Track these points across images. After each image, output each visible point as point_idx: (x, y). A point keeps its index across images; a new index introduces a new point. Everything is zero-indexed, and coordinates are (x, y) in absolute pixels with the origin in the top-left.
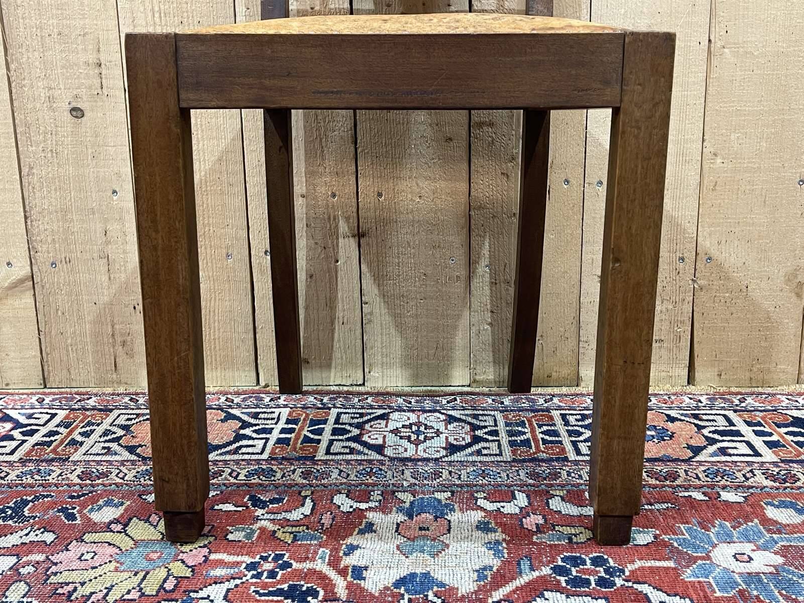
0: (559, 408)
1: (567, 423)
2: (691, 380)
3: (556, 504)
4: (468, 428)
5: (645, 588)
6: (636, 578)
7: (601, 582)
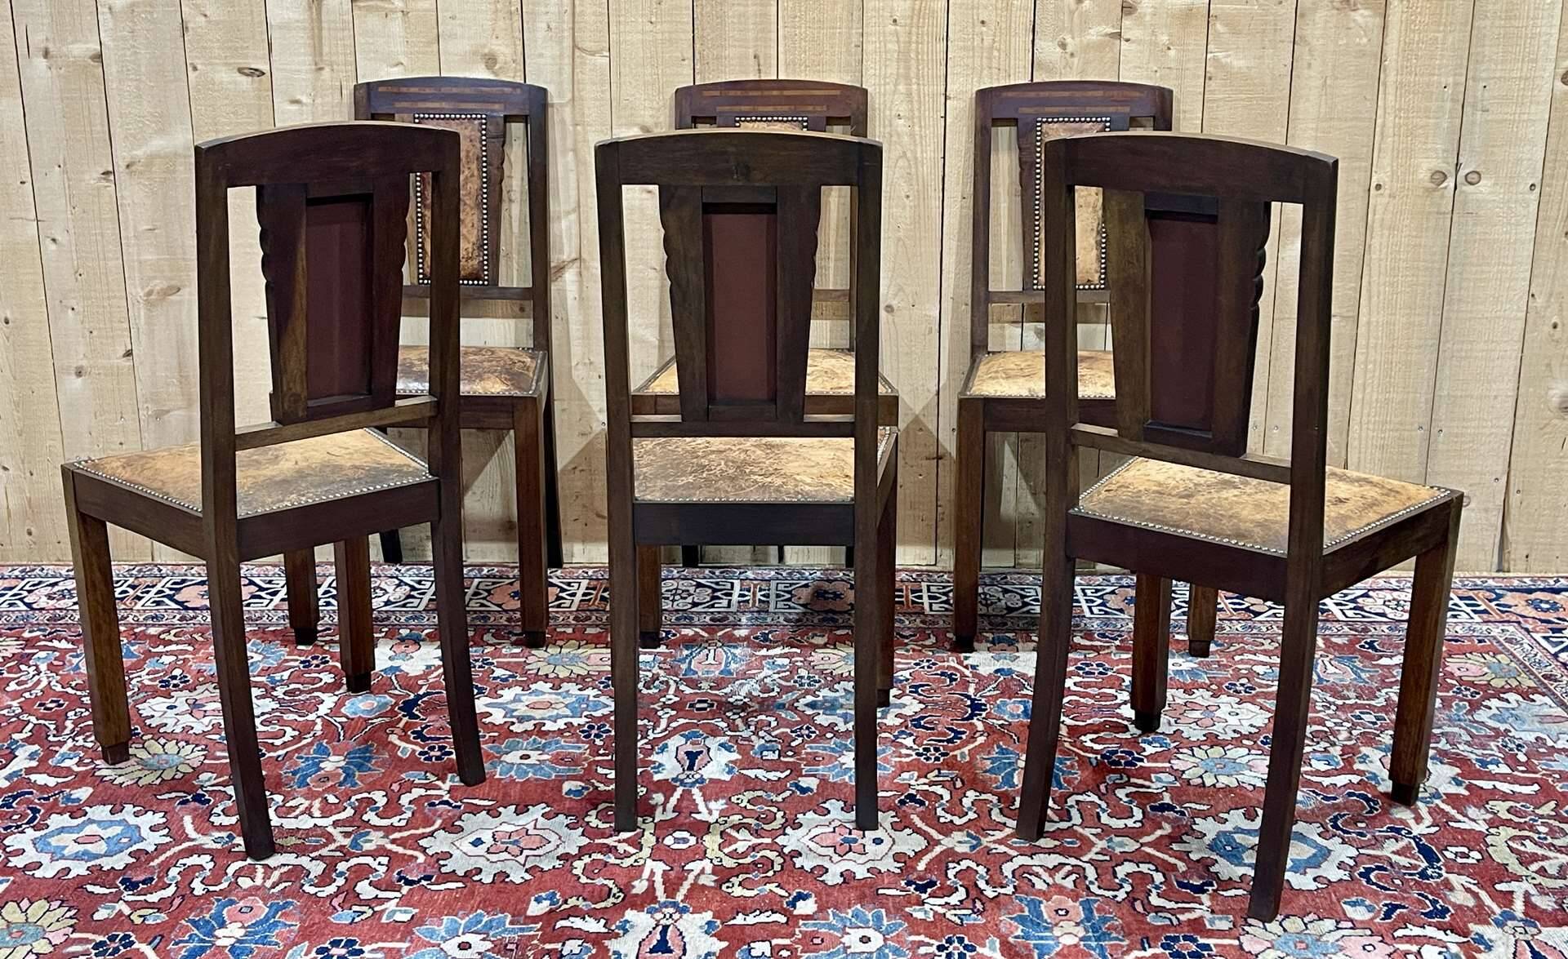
0: (1080, 584)
1: (1085, 595)
3: (1077, 640)
4: (1018, 597)
7: (1100, 673)
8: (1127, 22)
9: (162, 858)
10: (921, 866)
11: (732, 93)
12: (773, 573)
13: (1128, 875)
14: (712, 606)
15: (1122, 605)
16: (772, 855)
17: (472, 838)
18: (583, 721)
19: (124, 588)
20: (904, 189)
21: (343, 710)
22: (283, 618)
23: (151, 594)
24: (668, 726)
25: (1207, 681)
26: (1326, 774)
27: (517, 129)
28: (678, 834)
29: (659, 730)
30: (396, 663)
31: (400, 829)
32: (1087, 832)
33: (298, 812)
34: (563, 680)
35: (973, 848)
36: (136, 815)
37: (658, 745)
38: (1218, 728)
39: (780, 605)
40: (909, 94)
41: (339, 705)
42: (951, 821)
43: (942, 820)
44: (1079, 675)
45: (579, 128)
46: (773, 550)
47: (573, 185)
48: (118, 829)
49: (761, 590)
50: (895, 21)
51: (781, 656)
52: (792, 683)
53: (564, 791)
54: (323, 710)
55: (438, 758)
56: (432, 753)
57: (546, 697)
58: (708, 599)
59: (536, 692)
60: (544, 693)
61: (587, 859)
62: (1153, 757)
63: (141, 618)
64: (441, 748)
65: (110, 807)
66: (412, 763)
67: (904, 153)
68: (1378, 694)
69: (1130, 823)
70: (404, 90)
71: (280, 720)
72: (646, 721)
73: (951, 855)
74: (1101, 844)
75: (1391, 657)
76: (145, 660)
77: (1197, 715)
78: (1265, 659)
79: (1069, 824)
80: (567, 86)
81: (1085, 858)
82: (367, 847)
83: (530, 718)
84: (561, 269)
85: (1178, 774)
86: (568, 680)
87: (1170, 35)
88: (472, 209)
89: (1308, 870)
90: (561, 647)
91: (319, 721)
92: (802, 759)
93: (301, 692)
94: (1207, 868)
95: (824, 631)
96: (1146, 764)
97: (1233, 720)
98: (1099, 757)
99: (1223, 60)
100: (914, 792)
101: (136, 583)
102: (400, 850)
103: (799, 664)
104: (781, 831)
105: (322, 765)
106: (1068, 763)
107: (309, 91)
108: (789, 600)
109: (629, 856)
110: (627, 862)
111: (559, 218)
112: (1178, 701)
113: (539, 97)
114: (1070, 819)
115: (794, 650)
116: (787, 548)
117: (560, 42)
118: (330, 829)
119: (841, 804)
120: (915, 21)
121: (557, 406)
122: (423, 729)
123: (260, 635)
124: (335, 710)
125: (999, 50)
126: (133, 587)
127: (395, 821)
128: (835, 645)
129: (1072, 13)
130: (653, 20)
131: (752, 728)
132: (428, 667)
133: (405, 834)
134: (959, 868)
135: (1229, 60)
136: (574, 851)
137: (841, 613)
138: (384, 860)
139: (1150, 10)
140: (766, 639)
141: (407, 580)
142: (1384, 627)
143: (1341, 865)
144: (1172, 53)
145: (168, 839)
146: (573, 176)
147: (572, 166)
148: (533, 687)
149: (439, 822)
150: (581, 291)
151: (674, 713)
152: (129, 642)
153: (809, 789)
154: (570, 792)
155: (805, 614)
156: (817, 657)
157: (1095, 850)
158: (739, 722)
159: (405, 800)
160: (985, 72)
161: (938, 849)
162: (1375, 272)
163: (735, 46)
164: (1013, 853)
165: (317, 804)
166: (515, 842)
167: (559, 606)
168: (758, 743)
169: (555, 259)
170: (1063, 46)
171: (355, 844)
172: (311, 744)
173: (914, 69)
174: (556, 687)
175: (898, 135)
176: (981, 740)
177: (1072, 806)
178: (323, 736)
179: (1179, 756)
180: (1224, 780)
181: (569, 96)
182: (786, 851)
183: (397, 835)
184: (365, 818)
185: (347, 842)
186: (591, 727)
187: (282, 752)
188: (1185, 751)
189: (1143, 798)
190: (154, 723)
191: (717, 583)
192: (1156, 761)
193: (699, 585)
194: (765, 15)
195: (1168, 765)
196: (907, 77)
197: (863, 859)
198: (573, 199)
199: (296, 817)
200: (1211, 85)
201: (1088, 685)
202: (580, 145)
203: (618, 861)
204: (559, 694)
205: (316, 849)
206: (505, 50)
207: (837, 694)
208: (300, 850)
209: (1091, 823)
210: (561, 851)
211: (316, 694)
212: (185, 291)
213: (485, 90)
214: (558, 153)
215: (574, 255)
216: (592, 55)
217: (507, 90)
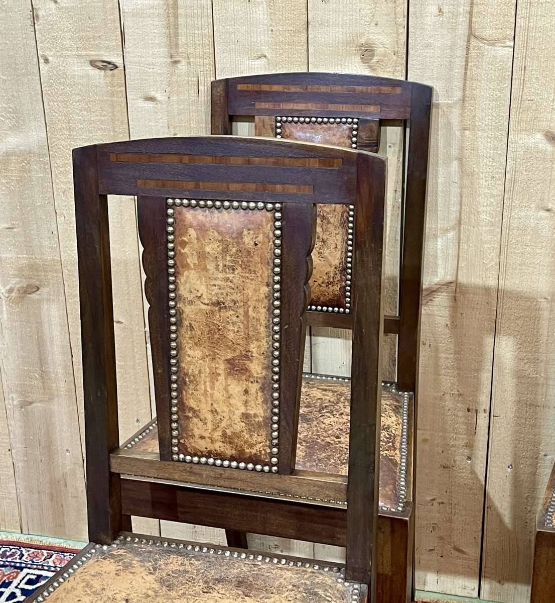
27: (393, 135)
45: (467, 133)
47: (454, 199)
70: (265, 88)
80: (458, 83)
84: (432, 292)
107: (164, 86)
111: (435, 236)
146: (455, 190)
150: (454, 318)
169: (428, 280)
181: (459, 95)
198: (454, 216)
202: (467, 153)
206: (385, 40)
212: (44, 290)
213: (359, 88)
214: (440, 162)
215: (449, 278)
216: (493, 45)
217: (385, 89)
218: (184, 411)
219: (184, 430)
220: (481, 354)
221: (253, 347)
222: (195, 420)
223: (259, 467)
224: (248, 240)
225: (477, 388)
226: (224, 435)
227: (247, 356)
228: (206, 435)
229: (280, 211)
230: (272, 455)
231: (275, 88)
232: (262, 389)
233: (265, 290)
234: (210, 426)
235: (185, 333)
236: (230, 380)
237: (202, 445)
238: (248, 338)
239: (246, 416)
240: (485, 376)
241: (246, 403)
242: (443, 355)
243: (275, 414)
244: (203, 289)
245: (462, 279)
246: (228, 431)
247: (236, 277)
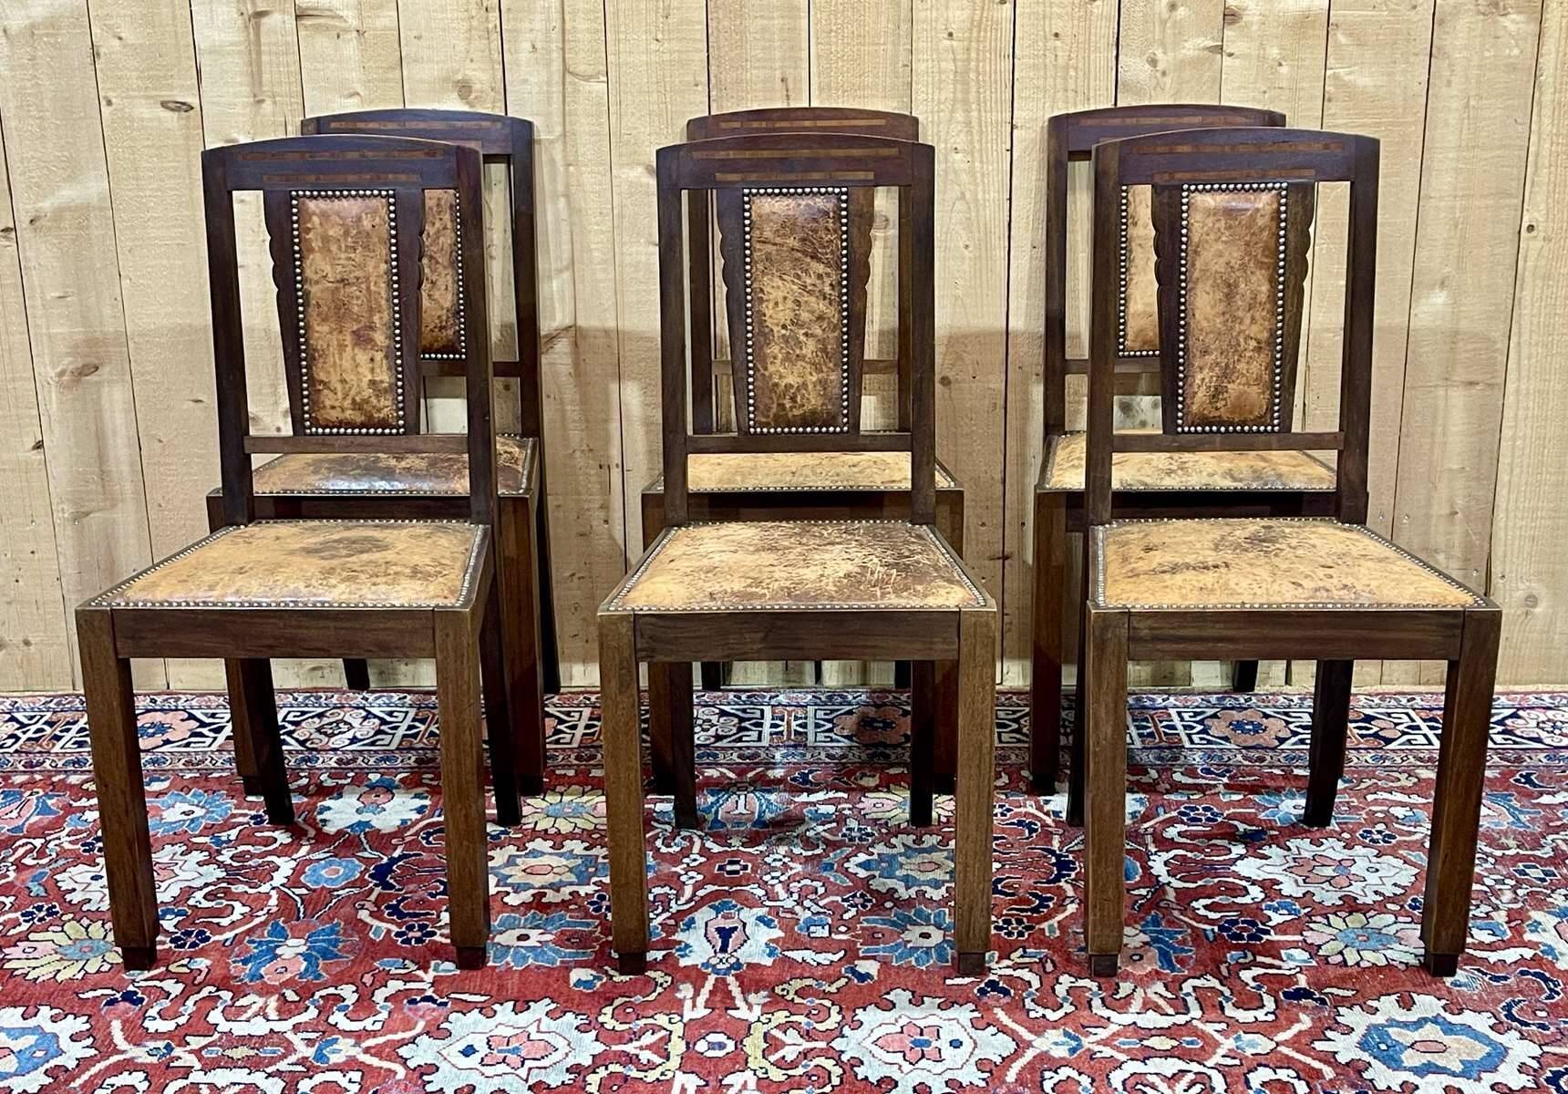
1: (1182, 720)
2: (1288, 681)
3: (1177, 777)
5: (1236, 823)
6: (1229, 817)
7: (1208, 819)
8: (1229, 33)
9: (85, 1077)
10: (1011, 1076)
11: (755, 125)
12: (810, 697)
13: (1264, 1084)
14: (740, 740)
15: (1228, 732)
16: (829, 1064)
17: (462, 1045)
18: (590, 889)
19: (39, 726)
20: (963, 238)
21: (302, 878)
22: (230, 761)
23: (72, 733)
24: (694, 895)
25: (1337, 829)
26: (1491, 947)
27: (497, 172)
28: (713, 1038)
29: (683, 900)
30: (365, 817)
31: (374, 1034)
32: (1210, 1029)
33: (250, 1013)
34: (566, 837)
35: (1073, 1051)
36: (54, 1019)
37: (682, 919)
38: (1356, 889)
39: (821, 737)
40: (968, 123)
41: (298, 871)
42: (1044, 1016)
43: (1032, 1015)
44: (1183, 822)
45: (571, 168)
46: (809, 667)
47: (566, 237)
48: (31, 1039)
49: (796, 718)
50: (951, 35)
51: (825, 802)
52: (840, 837)
53: (572, 982)
54: (279, 879)
55: (419, 940)
56: (411, 935)
57: (545, 860)
58: (734, 730)
59: (535, 853)
60: (543, 854)
61: (602, 1072)
62: (1281, 929)
63: (60, 765)
64: (422, 927)
65: (21, 1010)
66: (388, 948)
67: (963, 194)
68: (1543, 841)
69: (1260, 1015)
71: (227, 892)
72: (667, 889)
73: (1045, 1062)
74: (1228, 1044)
75: (1553, 794)
76: (63, 818)
77: (1329, 872)
78: (1404, 798)
79: (1187, 1018)
80: (557, 119)
81: (1210, 1063)
82: (335, 1059)
83: (528, 887)
84: (552, 338)
85: (1313, 949)
86: (571, 836)
87: (1281, 48)
88: (445, 268)
89: (1483, 1075)
90: (562, 794)
91: (273, 893)
92: (857, 936)
93: (253, 856)
94: (1360, 1072)
95: (875, 770)
96: (1274, 937)
97: (1373, 879)
98: (1216, 929)
99: (1346, 78)
100: (995, 978)
101: (54, 719)
102: (375, 1062)
103: (847, 812)
104: (837, 1032)
105: (278, 951)
106: (1180, 937)
107: (247, 128)
108: (830, 730)
109: (652, 1067)
110: (652, 1076)
111: (550, 278)
112: (1305, 854)
113: (522, 134)
114: (1187, 1011)
115: (840, 794)
116: (826, 665)
117: (549, 64)
118: (290, 1036)
119: (908, 995)
120: (975, 34)
121: (551, 502)
122: (399, 902)
123: (202, 783)
124: (294, 881)
125: (1076, 69)
126: (51, 724)
127: (367, 1024)
128: (888, 788)
129: (1164, 23)
130: (660, 36)
131: (796, 896)
132: (404, 821)
133: (380, 1040)
134: (1055, 1080)
135: (1352, 77)
136: (587, 1062)
137: (895, 746)
138: (356, 1076)
139: (1256, 18)
140: (806, 781)
141: (375, 711)
142: (1541, 756)
143: (1522, 1068)
144: (1284, 70)
145: (93, 1052)
146: (565, 228)
147: (564, 215)
148: (530, 846)
149: (421, 1025)
150: (576, 364)
151: (700, 877)
152: (46, 794)
153: (868, 976)
154: (579, 982)
155: (850, 748)
156: (869, 803)
157: (1221, 1051)
158: (779, 888)
159: (380, 995)
160: (1059, 95)
161: (1030, 1055)
162: (1526, 330)
163: (755, 68)
164: (1122, 1057)
165: (273, 1002)
166: (515, 1051)
167: (557, 742)
168: (804, 915)
169: (546, 325)
170: (1153, 62)
171: (320, 1056)
172: (264, 924)
173: (974, 89)
174: (557, 846)
175: (955, 172)
176: (1072, 908)
177: (1188, 994)
178: (279, 914)
179: (1311, 925)
180: (1370, 957)
181: (558, 130)
182: (845, 1058)
183: (371, 1042)
184: (332, 1020)
185: (310, 1052)
186: (602, 898)
187: (230, 935)
188: (1319, 919)
189: (1275, 983)
190: (75, 898)
191: (744, 711)
192: (1285, 933)
193: (723, 713)
194: (793, 29)
195: (1298, 938)
196: (966, 102)
197: (939, 1068)
198: (566, 256)
199: (248, 1021)
200: (1332, 108)
201: (1194, 836)
202: (573, 189)
203: (641, 1075)
204: (561, 855)
205: (272, 1061)
206: (481, 76)
207: (894, 851)
208: (253, 1064)
209: (1213, 1016)
210: (570, 1061)
211: (270, 858)
212: (105, 370)
213: (459, 124)
214: (547, 199)
215: (568, 322)
216: (587, 80)
217: (486, 124)
218: (314, 385)
219: (315, 404)
220: (607, 401)
221: (376, 318)
222: (326, 392)
223: (387, 431)
224: (367, 224)
225: (607, 440)
226: (354, 401)
227: (372, 328)
228: (337, 404)
229: (393, 196)
230: (399, 418)
231: (372, 125)
232: (386, 357)
233: (383, 267)
234: (340, 395)
235: (313, 311)
236: (356, 350)
237: (334, 415)
238: (371, 310)
239: (373, 383)
240: (614, 426)
241: (372, 370)
242: (569, 408)
243: (399, 380)
244: (328, 269)
245: (580, 323)
246: (358, 399)
247: (357, 256)
